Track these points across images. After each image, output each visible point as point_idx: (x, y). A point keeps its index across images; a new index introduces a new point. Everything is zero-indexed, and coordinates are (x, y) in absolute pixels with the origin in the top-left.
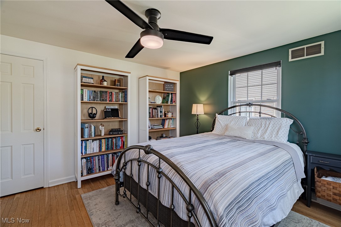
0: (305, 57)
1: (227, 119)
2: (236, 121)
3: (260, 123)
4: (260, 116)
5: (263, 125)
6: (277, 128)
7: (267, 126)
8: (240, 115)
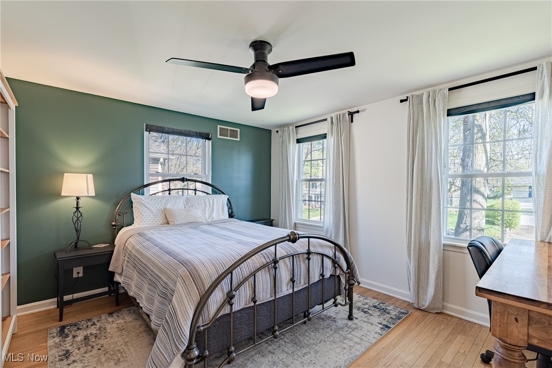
0: (229, 138)
1: (159, 200)
2: (173, 202)
3: (203, 202)
4: (195, 193)
5: (208, 204)
6: (221, 206)
7: (211, 204)
8: (170, 194)
